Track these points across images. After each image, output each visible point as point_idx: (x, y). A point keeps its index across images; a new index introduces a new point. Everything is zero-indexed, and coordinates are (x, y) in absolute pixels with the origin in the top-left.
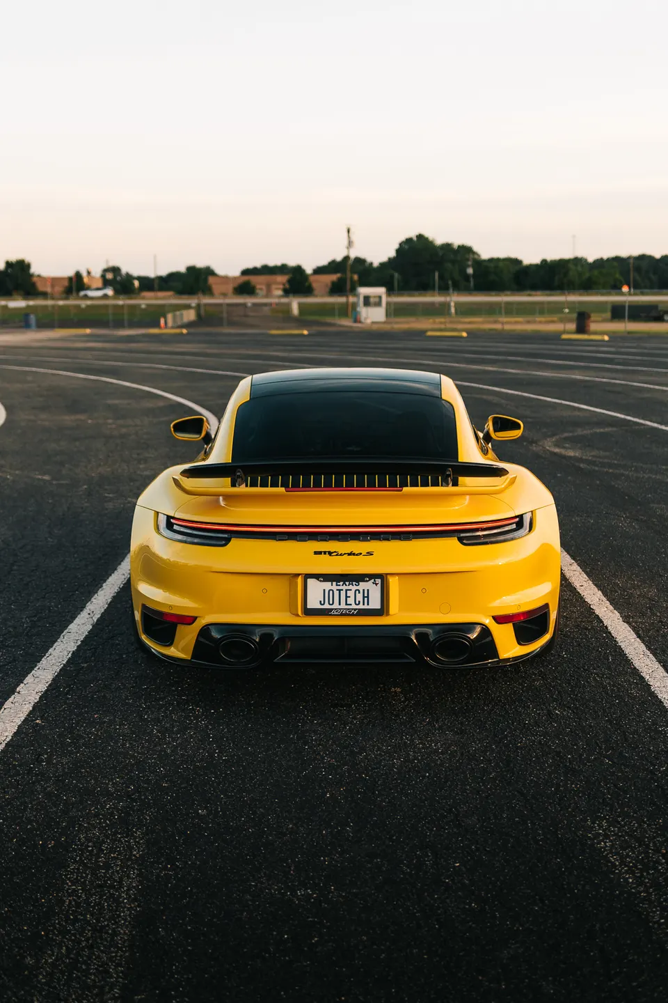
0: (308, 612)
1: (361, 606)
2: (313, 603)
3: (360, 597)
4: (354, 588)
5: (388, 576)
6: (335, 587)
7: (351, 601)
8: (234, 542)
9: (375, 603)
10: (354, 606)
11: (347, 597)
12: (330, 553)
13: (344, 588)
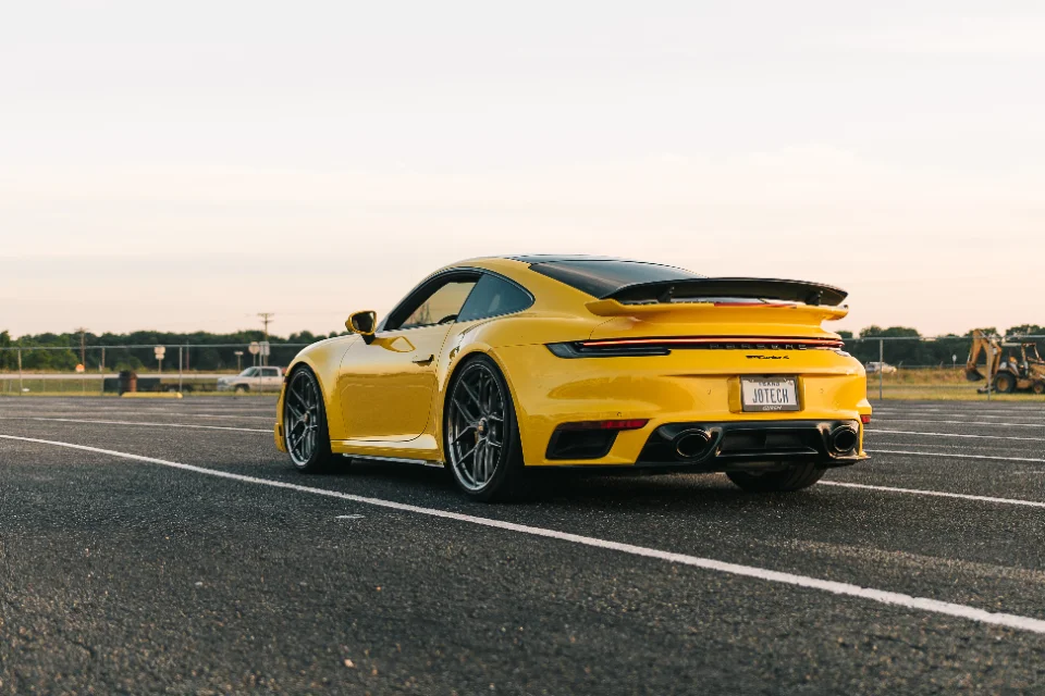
0: (745, 409)
1: (782, 403)
2: (748, 401)
3: (781, 396)
4: (776, 388)
5: (800, 378)
6: (763, 387)
7: (775, 398)
8: (675, 352)
9: (792, 401)
10: (778, 403)
11: (772, 395)
12: (759, 357)
13: (769, 387)
